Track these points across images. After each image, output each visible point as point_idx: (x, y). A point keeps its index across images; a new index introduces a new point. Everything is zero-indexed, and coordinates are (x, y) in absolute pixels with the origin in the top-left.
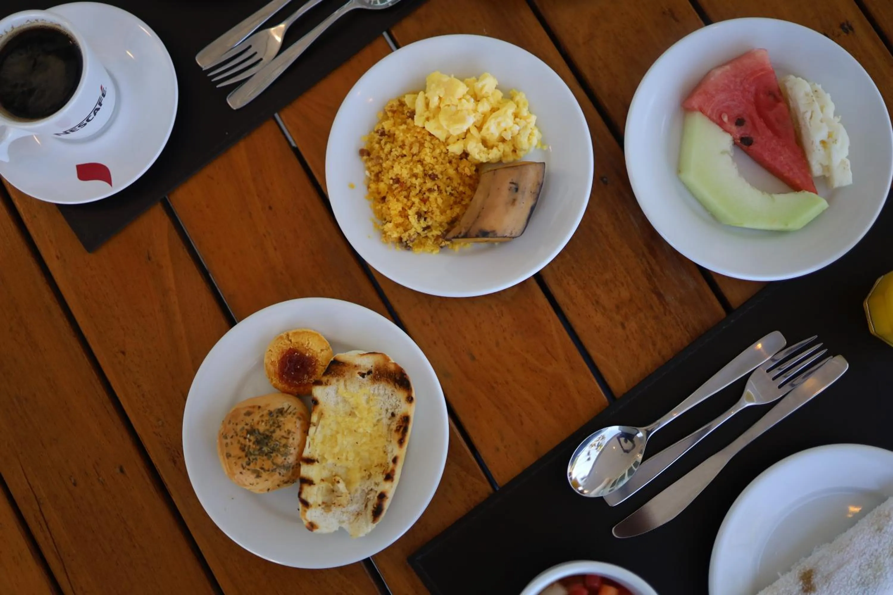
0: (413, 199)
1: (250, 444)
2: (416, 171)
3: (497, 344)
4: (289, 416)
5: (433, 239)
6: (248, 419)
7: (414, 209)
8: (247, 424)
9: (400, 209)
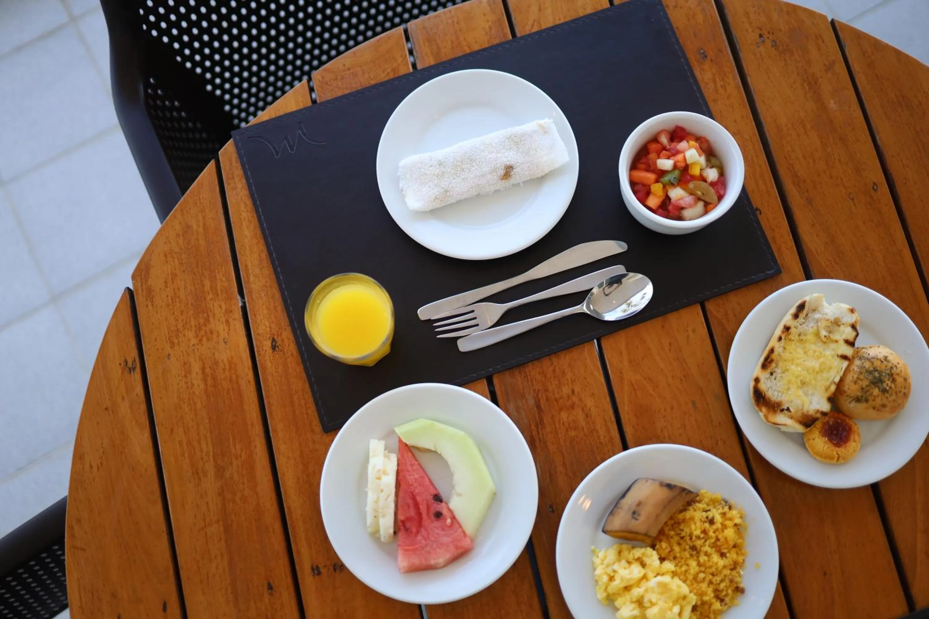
0: (713, 535)
1: (888, 383)
2: (706, 558)
3: (672, 408)
4: (852, 395)
5: (703, 501)
6: (885, 401)
7: (715, 527)
8: (887, 398)
9: (726, 531)
